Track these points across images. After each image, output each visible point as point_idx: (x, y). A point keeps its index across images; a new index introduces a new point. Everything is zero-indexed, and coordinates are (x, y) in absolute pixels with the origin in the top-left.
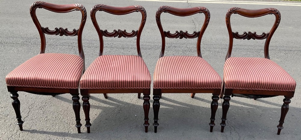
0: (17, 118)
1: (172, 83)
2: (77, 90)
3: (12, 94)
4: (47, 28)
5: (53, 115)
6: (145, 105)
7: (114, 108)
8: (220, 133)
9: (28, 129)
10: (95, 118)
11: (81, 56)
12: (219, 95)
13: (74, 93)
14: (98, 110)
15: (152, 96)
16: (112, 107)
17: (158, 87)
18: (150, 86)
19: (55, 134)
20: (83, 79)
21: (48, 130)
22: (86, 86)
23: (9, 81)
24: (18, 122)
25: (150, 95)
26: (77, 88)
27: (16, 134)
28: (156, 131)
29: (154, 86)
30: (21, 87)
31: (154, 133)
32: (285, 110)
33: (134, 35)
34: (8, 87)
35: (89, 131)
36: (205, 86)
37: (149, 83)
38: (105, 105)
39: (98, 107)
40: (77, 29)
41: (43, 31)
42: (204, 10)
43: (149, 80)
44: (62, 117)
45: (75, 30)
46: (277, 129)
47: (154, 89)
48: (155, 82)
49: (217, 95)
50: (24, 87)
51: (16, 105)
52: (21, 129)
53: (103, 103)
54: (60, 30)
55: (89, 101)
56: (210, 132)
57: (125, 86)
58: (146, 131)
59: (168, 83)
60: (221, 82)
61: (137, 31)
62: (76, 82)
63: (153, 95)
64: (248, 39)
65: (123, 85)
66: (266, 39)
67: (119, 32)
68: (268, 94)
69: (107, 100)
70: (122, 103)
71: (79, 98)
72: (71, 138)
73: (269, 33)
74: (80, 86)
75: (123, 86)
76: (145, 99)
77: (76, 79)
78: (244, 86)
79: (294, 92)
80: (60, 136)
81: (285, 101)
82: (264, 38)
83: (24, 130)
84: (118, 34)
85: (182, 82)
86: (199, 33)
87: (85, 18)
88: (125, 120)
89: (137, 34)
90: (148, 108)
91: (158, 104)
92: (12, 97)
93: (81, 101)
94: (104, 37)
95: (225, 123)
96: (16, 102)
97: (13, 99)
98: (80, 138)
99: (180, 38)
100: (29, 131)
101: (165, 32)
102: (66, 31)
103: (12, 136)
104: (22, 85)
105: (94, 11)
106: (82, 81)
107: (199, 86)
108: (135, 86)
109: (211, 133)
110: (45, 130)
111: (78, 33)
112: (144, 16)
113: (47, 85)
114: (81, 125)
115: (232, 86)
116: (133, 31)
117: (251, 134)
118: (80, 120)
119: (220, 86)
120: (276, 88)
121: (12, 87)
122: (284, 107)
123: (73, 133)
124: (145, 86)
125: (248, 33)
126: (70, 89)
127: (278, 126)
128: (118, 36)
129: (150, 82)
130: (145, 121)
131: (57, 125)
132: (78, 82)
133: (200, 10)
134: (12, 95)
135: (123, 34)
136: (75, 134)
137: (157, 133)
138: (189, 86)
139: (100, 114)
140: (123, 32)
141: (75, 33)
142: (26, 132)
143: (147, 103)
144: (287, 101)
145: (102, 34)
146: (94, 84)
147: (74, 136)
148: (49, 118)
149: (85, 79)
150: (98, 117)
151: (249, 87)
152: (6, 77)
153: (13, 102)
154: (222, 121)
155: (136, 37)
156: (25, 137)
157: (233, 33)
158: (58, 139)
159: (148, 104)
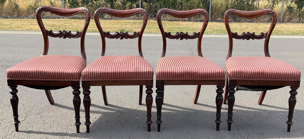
0: (14, 116)
1: (175, 73)
2: (78, 82)
3: (12, 89)
4: (51, 31)
5: (51, 119)
6: (148, 99)
7: (114, 113)
8: (227, 131)
9: (24, 130)
10: (95, 121)
11: (83, 57)
12: (224, 87)
13: (76, 86)
14: (98, 114)
15: (154, 89)
16: (112, 112)
17: (161, 78)
18: (152, 78)
19: (53, 134)
20: (85, 71)
21: (45, 131)
22: (88, 78)
23: (10, 75)
24: (14, 122)
25: (152, 87)
26: (78, 80)
27: (11, 134)
28: (159, 130)
29: (157, 77)
30: (21, 80)
31: (157, 132)
32: (292, 102)
33: (136, 36)
34: (8, 81)
35: (88, 131)
36: (208, 77)
37: (151, 74)
38: (106, 111)
39: (98, 112)
40: (80, 31)
41: (47, 34)
42: (203, 12)
43: (152, 71)
44: (60, 121)
45: (78, 33)
46: (287, 125)
47: (156, 80)
48: (158, 73)
49: (221, 87)
50: (24, 80)
51: (15, 102)
52: (17, 130)
53: (103, 109)
54: (64, 33)
55: (89, 96)
56: (216, 131)
57: (127, 78)
58: (149, 130)
59: (171, 74)
60: (224, 72)
61: (138, 33)
62: (78, 74)
63: (156, 87)
64: (247, 40)
65: (125, 76)
66: (265, 39)
67: (121, 34)
68: (274, 84)
69: (107, 107)
70: (123, 108)
71: (80, 92)
72: (68, 137)
73: (267, 33)
74: (81, 78)
75: (125, 78)
76: (148, 92)
77: (78, 71)
78: (249, 77)
79: (300, 82)
80: (58, 136)
81: (292, 93)
82: (263, 37)
83: (20, 131)
84: (120, 36)
85: (185, 73)
86: (199, 33)
87: (88, 19)
88: (126, 122)
89: (139, 35)
90: (151, 102)
91: (161, 98)
92: (11, 93)
93: (82, 96)
94: (106, 39)
95: (231, 120)
96: (15, 98)
97: (12, 95)
98: (79, 137)
99: (181, 39)
100: (25, 132)
101: (166, 33)
102: (70, 33)
103: (7, 136)
104: (23, 78)
105: (98, 13)
106: (84, 72)
107: (203, 77)
108: (137, 78)
109: (218, 131)
110: (42, 131)
111: (82, 35)
112: (145, 18)
113: (49, 78)
114: (80, 123)
115: (236, 77)
116: (134, 33)
117: (260, 132)
118: (80, 117)
119: (224, 77)
120: (281, 78)
121: (12, 80)
122: (291, 99)
123: (71, 133)
124: (147, 78)
125: (246, 33)
126: (72, 81)
127: (287, 123)
128: (120, 37)
129: (153, 73)
130: (148, 117)
131: (55, 127)
132: (80, 74)
133: (199, 12)
134: (11, 91)
135: (125, 36)
136: (74, 134)
137: (161, 132)
138: (192, 78)
139: (100, 118)
140: (125, 33)
141: (78, 35)
142: (21, 133)
143: (149, 97)
144: (293, 93)
145: (105, 35)
146: (96, 76)
147: (72, 135)
148: (46, 121)
149: (87, 71)
150: (98, 120)
151: (253, 78)
152: (7, 70)
153: (11, 98)
154: (229, 117)
155: (137, 39)
156: (20, 136)
157: (232, 33)
158: (55, 138)
159: (151, 98)
